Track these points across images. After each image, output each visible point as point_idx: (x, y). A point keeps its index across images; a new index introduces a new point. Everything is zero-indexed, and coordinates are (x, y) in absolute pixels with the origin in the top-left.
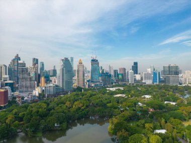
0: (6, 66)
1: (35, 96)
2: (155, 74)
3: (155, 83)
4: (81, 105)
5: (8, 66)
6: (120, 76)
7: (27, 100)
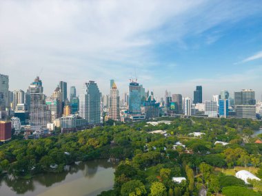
0: (23, 92)
1: (47, 130)
2: (221, 103)
3: (221, 116)
4: (97, 142)
5: (26, 92)
6: (173, 106)
7: (35, 135)
